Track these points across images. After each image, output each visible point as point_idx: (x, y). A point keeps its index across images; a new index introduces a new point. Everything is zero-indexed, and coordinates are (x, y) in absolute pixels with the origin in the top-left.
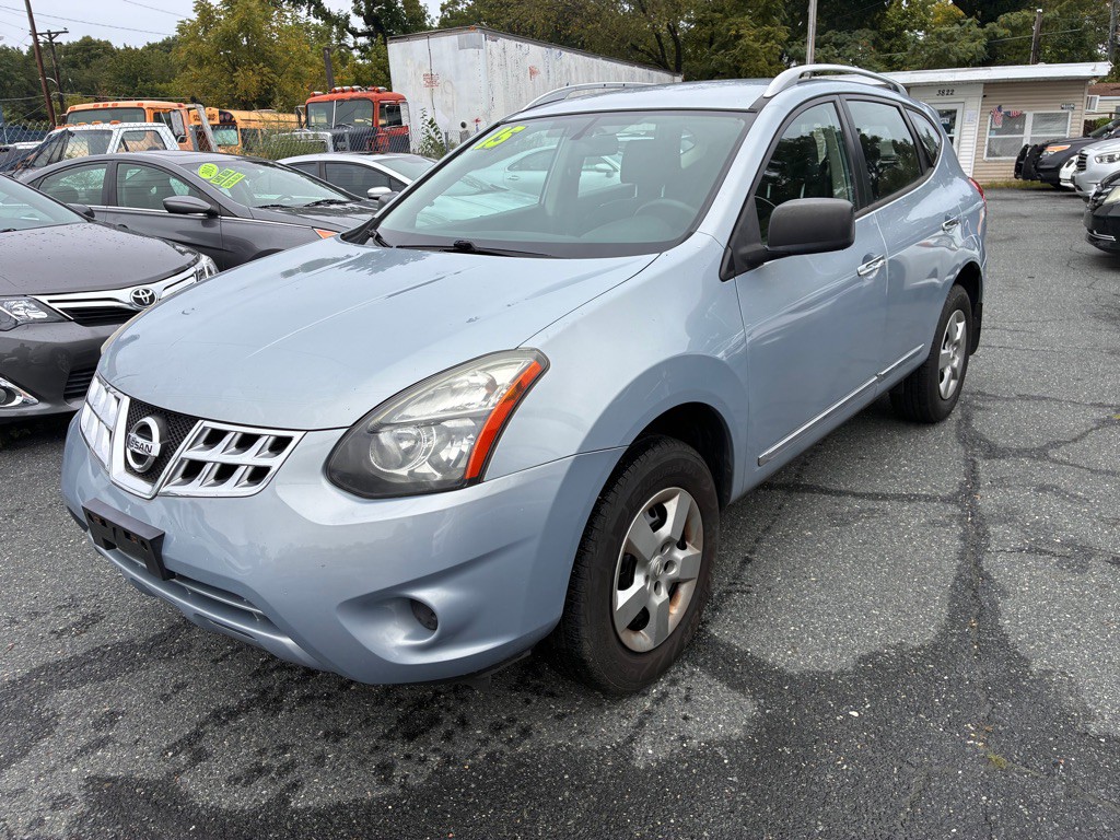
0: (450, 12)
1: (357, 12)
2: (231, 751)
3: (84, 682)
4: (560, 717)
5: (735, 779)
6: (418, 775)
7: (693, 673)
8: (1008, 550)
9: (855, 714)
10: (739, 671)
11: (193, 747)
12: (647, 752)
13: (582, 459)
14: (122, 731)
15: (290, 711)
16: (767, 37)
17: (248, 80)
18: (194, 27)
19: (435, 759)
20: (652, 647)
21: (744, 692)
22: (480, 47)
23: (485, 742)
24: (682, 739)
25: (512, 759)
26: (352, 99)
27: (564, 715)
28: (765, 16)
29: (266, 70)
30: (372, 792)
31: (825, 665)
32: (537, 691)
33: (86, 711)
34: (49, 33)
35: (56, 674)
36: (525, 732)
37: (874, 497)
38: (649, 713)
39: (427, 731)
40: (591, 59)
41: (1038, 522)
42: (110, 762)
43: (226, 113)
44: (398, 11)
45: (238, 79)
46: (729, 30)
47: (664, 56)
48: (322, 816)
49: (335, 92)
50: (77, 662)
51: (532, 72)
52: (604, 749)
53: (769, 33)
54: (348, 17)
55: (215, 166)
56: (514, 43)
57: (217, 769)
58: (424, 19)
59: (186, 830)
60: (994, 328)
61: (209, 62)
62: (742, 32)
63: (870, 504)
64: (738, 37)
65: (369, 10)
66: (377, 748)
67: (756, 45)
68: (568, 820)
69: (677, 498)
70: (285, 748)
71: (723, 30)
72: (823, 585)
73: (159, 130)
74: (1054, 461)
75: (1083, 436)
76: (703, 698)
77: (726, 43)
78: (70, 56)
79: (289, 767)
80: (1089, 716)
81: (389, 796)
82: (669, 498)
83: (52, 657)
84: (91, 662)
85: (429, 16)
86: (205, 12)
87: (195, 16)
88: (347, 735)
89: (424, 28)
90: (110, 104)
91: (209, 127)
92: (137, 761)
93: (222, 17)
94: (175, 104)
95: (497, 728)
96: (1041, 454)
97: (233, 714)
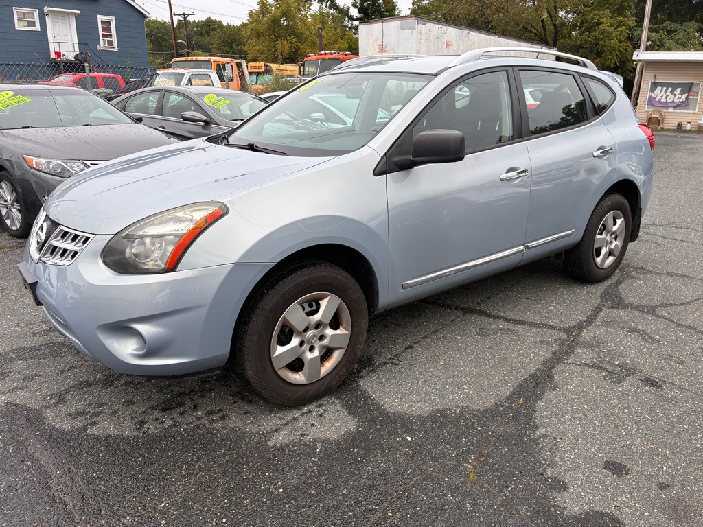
0: (418, 5)
1: (355, 6)
2: (76, 402)
3: (31, 358)
4: (246, 413)
5: (316, 460)
6: (155, 428)
7: (333, 403)
8: (578, 363)
9: (409, 439)
10: (361, 407)
11: (60, 398)
12: (280, 438)
13: (239, 267)
14: (33, 385)
15: (115, 388)
16: (619, 24)
17: (284, 46)
18: (257, 15)
19: (169, 422)
20: (305, 382)
21: (354, 418)
22: (414, 28)
23: (199, 419)
24: (303, 435)
25: (207, 429)
26: (330, 59)
27: (249, 412)
28: (620, 11)
29: (294, 40)
30: (129, 432)
31: (413, 411)
32: (243, 399)
33: (24, 372)
34: (184, 15)
35: (21, 353)
36: (223, 418)
37: (516, 322)
38: (295, 419)
39: (174, 408)
40: (490, 37)
41: (613, 350)
42: (20, 398)
43: (267, 65)
44: (379, 4)
45: (278, 45)
46: (593, 19)
47: (545, 35)
48: (98, 439)
49: (321, 54)
50: (36, 349)
51: (448, 45)
52: (258, 432)
53: (621, 22)
54: (349, 9)
55: (215, 96)
56: (437, 26)
57: (65, 409)
58: (395, 10)
59: (34, 434)
60: (687, 228)
61: (263, 35)
62: (602, 20)
63: (511, 326)
64: (599, 24)
65: (362, 4)
66: (145, 412)
67: (611, 29)
68: (215, 463)
69: (328, 299)
70: (101, 405)
71: (589, 18)
72: (445, 368)
73: (210, 74)
74: (657, 316)
75: (689, 303)
76: (330, 416)
77: (591, 27)
78: (199, 29)
79: (96, 414)
80: (552, 464)
81: (135, 436)
82: (323, 298)
83: (25, 344)
84: (40, 350)
85: (398, 8)
86: (264, 6)
87: (258, 8)
88: (134, 404)
89: (394, 15)
90: (194, 58)
91: (248, 73)
92: (32, 399)
93: (273, 8)
94: (230, 59)
95: (210, 413)
96: (651, 310)
97: (88, 384)
